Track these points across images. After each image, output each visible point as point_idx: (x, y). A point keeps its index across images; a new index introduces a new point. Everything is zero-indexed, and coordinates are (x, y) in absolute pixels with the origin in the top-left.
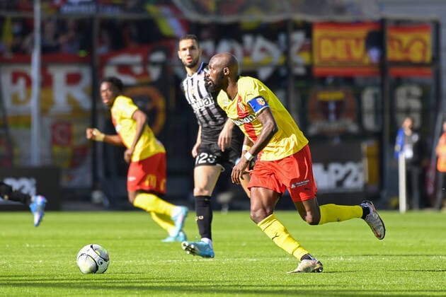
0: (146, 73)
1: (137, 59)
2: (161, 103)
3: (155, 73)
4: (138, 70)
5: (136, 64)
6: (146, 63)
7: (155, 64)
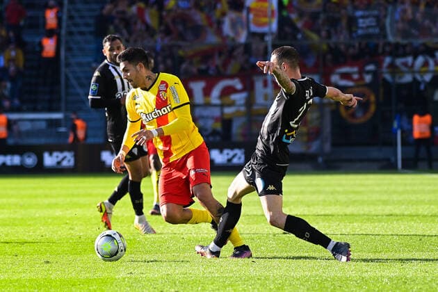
0: (361, 78)
1: (355, 69)
2: (373, 98)
3: (368, 78)
4: (356, 77)
5: (354, 73)
6: (362, 72)
7: (368, 72)
